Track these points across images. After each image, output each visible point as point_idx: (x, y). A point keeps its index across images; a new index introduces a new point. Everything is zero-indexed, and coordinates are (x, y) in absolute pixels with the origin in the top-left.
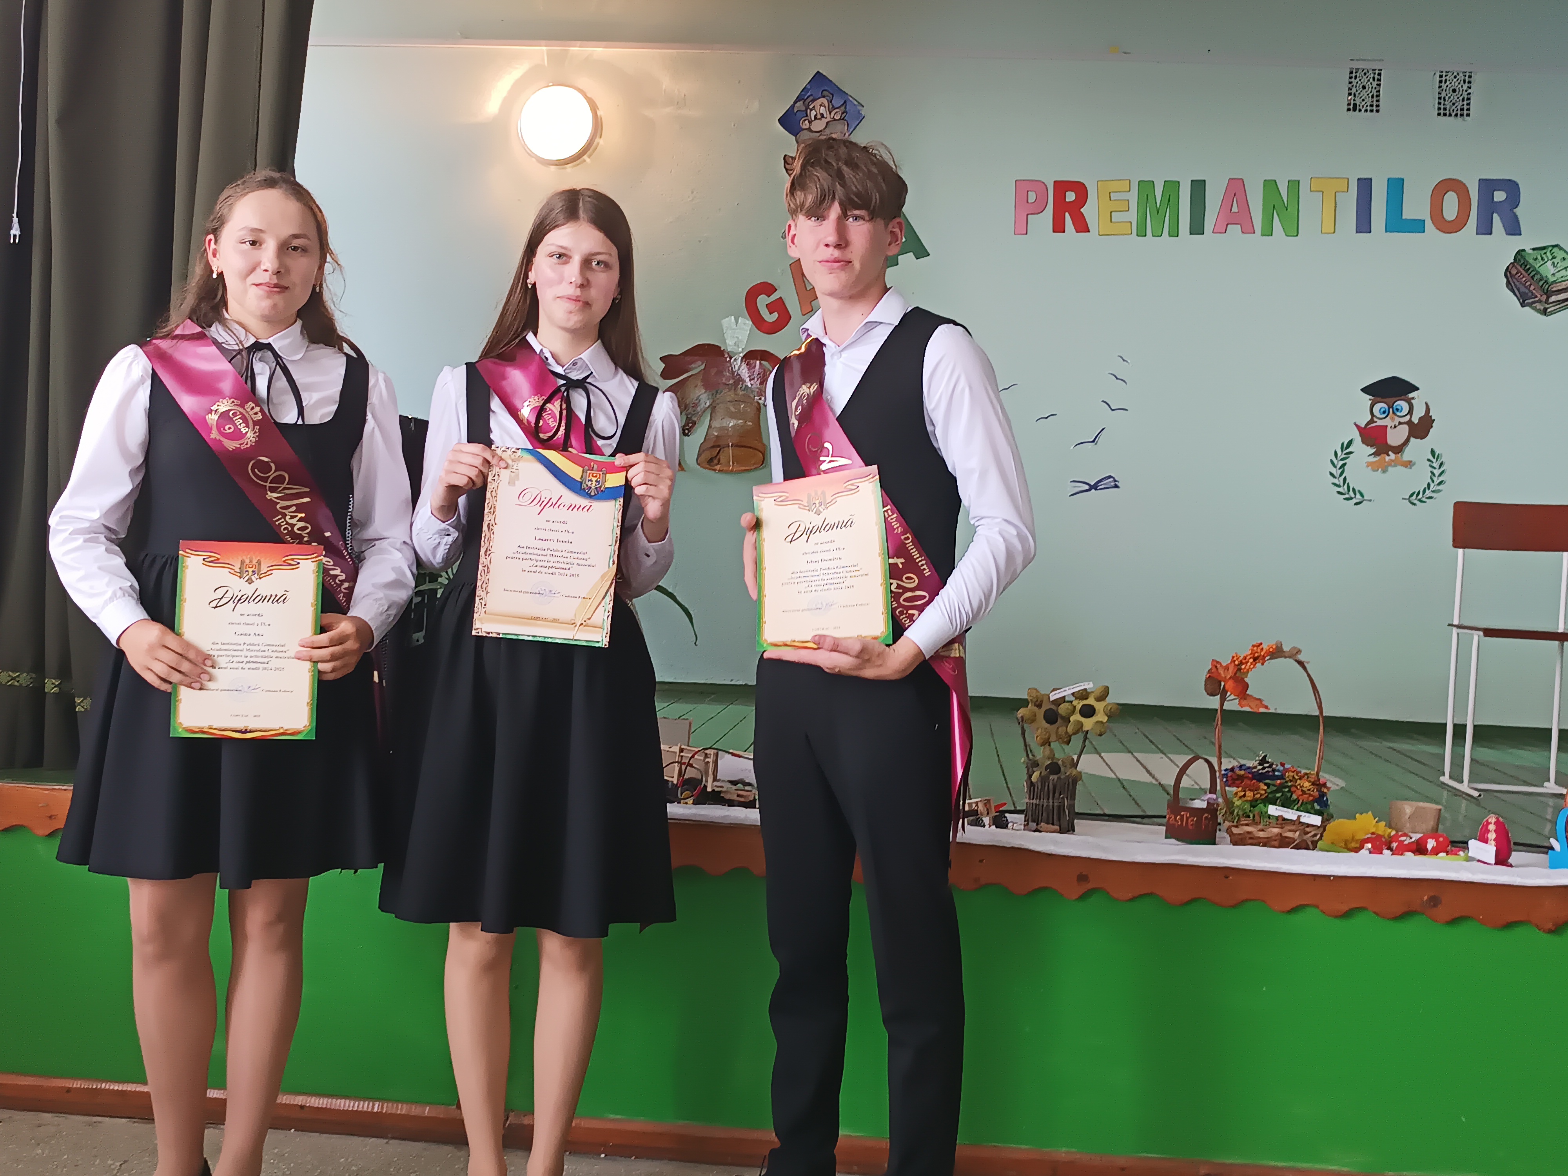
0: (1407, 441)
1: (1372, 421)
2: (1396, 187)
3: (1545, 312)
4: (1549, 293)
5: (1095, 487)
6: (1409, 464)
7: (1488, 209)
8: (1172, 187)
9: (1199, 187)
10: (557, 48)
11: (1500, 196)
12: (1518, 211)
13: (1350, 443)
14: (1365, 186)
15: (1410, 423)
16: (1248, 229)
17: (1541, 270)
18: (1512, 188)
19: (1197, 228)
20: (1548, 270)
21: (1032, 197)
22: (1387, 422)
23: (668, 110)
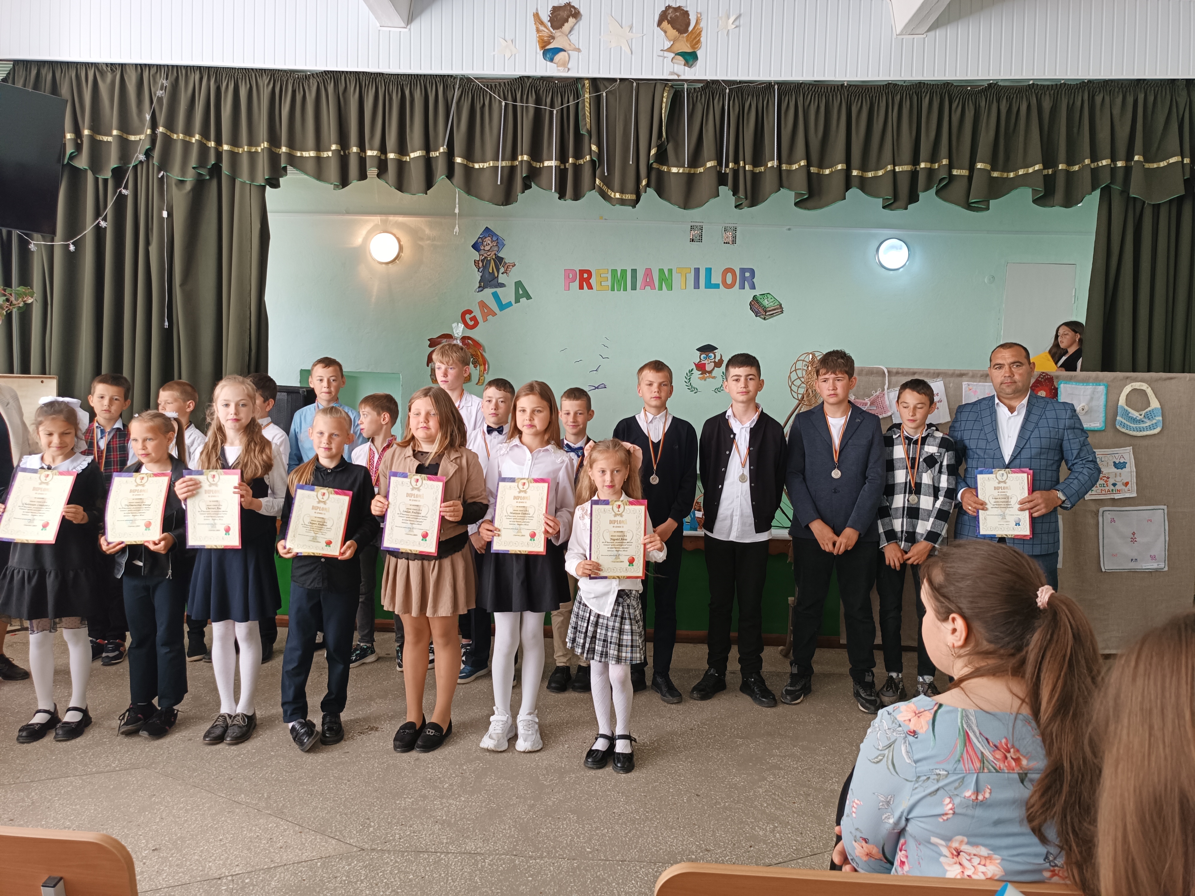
0: (713, 369)
1: (700, 361)
2: (709, 271)
3: (764, 319)
4: (766, 312)
5: (597, 388)
6: (714, 378)
7: (743, 279)
8: (624, 272)
9: (634, 271)
10: (384, 218)
11: (747, 274)
12: (754, 280)
13: (692, 370)
14: (697, 271)
15: (715, 362)
16: (653, 288)
17: (763, 303)
18: (752, 272)
19: (634, 288)
20: (766, 303)
21: (571, 276)
22: (706, 362)
23: (428, 242)
